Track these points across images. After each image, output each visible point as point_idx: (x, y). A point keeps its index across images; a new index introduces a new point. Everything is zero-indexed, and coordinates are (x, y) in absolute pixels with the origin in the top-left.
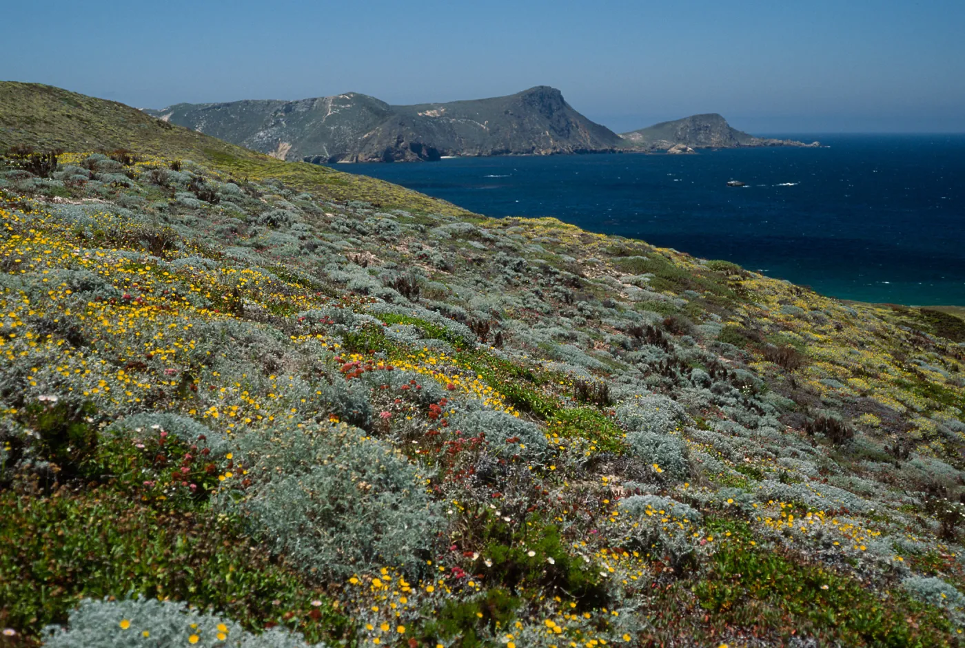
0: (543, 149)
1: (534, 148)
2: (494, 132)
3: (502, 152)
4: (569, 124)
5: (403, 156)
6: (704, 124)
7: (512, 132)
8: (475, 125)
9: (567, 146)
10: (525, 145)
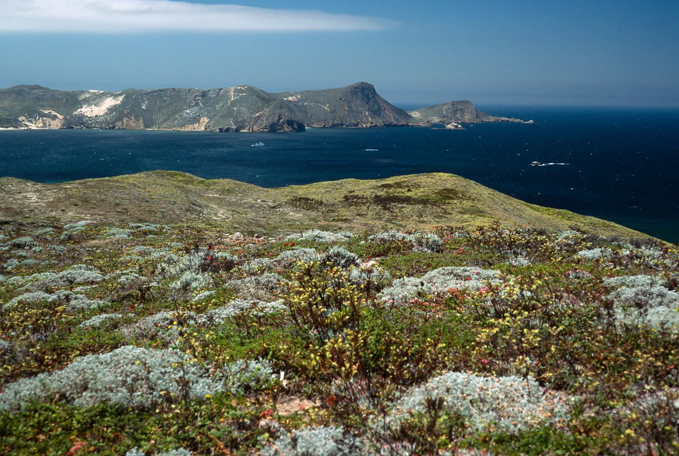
0: (364, 123)
1: (358, 123)
2: (333, 111)
3: (338, 125)
4: (379, 108)
5: (282, 128)
6: (460, 107)
7: (344, 112)
8: (321, 107)
9: (379, 122)
10: (353, 121)
